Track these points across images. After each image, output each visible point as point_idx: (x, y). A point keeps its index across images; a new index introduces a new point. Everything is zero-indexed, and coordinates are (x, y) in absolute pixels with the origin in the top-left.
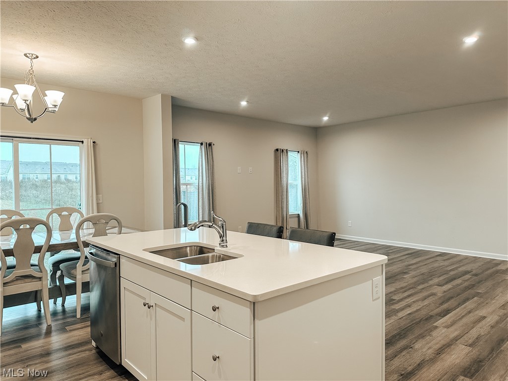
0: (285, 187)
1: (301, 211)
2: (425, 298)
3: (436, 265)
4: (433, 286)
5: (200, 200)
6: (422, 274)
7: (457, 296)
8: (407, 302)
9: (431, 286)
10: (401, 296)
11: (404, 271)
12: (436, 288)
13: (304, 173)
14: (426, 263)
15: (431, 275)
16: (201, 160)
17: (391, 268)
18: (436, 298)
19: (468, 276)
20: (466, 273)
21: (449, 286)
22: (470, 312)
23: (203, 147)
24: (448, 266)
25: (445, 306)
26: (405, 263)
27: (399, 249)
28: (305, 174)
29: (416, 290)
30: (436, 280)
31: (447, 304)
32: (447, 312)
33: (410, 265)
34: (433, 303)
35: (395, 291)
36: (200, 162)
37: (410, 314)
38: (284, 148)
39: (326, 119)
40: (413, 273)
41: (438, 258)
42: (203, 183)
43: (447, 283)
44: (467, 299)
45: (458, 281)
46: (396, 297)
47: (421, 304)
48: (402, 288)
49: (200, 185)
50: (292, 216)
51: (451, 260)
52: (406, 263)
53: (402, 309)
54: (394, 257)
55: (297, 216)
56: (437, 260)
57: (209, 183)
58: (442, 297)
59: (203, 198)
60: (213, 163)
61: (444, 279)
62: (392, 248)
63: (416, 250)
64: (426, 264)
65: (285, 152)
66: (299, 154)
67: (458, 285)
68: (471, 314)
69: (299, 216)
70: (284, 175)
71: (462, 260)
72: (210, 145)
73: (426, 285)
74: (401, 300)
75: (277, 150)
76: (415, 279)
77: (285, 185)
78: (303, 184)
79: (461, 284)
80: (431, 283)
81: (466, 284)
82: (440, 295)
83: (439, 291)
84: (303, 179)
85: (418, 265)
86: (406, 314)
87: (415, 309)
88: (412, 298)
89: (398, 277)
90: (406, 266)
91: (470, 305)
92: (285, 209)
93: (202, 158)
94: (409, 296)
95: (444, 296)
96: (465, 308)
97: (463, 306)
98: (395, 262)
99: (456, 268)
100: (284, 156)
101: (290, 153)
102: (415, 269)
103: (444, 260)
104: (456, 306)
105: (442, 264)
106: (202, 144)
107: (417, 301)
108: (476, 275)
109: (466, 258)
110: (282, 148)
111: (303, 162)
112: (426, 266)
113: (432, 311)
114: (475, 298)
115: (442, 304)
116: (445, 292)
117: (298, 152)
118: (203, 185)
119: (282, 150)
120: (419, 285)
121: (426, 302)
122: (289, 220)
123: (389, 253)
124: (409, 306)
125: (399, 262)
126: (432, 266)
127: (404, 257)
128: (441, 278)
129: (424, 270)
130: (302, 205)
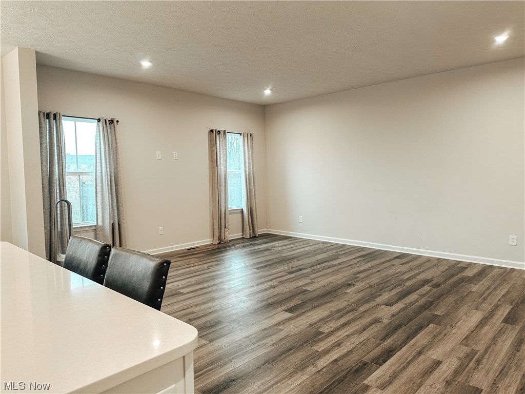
0: (223, 177)
1: (245, 206)
2: (364, 329)
3: (391, 271)
4: (381, 305)
5: (99, 194)
6: (371, 287)
7: (408, 322)
8: (338, 337)
9: (378, 305)
10: (334, 325)
11: (350, 283)
12: (382, 309)
13: (248, 159)
14: (379, 269)
15: (382, 287)
16: (98, 141)
17: (334, 277)
18: (380, 326)
19: (426, 288)
20: (425, 282)
21: (400, 305)
22: (420, 353)
23: (101, 123)
24: (404, 273)
25: (388, 342)
26: (355, 270)
27: (352, 249)
28: (249, 161)
29: (356, 313)
30: (385, 297)
31: (392, 338)
32: (389, 353)
33: (359, 273)
34: (373, 337)
35: (328, 317)
36: (98, 144)
37: (336, 361)
38: (222, 128)
39: (268, 92)
40: (359, 285)
41: (397, 262)
42: (102, 173)
43: (397, 301)
44: (420, 329)
45: (413, 297)
46: (325, 329)
47: (357, 340)
48: (339, 311)
49: (99, 174)
50: (233, 212)
51: (411, 264)
52: (357, 269)
53: (327, 352)
54: (343, 260)
55: (240, 211)
56: (393, 265)
57: (110, 172)
58: (387, 324)
59: (102, 192)
60: (116, 146)
61: (396, 294)
62: (344, 248)
63: (372, 251)
64: (379, 271)
65: (222, 133)
66: (242, 137)
67: (412, 303)
68: (422, 357)
69: (243, 212)
70: (222, 162)
71: (424, 263)
72: (112, 121)
73: (372, 304)
74: (332, 333)
75: (212, 131)
76: (360, 295)
77: (223, 175)
78: (247, 173)
79: (416, 301)
80: (379, 300)
81: (423, 301)
82: (385, 321)
83: (386, 314)
84: (247, 167)
85: (370, 272)
86: (331, 360)
87: (345, 351)
88: (348, 328)
89: (339, 292)
90: (355, 274)
91: (421, 339)
92: (223, 204)
93: (100, 139)
94: (344, 325)
95: (390, 324)
96: (414, 345)
97: (412, 342)
98: (342, 268)
99: (414, 276)
100: (221, 139)
101: (229, 136)
102: (364, 279)
103: (402, 264)
104: (404, 342)
105: (398, 270)
106: (99, 120)
107: (353, 334)
108: (437, 286)
109: (429, 261)
110: (218, 129)
111: (246, 147)
112: (379, 273)
113: (368, 353)
114: (431, 325)
115: (384, 339)
116: (393, 316)
117: (241, 134)
118: (102, 175)
119: (219, 131)
120: (362, 304)
121: (365, 335)
122: (228, 216)
123: (340, 255)
124: (338, 344)
125: (347, 268)
126: (386, 274)
127: (356, 261)
128: (394, 292)
129: (375, 279)
130: (245, 198)
